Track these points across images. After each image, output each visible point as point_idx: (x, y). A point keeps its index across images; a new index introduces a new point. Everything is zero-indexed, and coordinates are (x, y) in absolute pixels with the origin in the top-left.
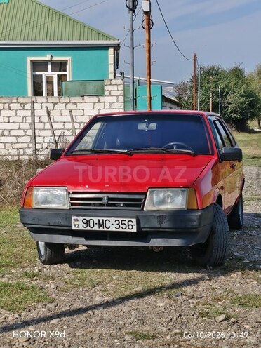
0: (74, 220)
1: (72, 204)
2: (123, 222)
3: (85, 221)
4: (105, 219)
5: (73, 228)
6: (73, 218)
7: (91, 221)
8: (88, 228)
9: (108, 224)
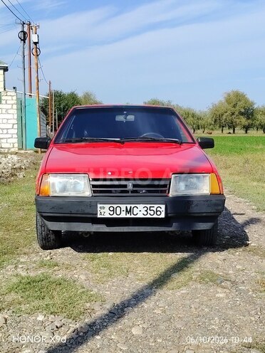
0: (100, 208)
1: (94, 192)
2: (151, 209)
3: (112, 209)
4: (133, 206)
5: (99, 216)
6: (99, 206)
7: (118, 209)
8: (115, 216)
9: (136, 211)
